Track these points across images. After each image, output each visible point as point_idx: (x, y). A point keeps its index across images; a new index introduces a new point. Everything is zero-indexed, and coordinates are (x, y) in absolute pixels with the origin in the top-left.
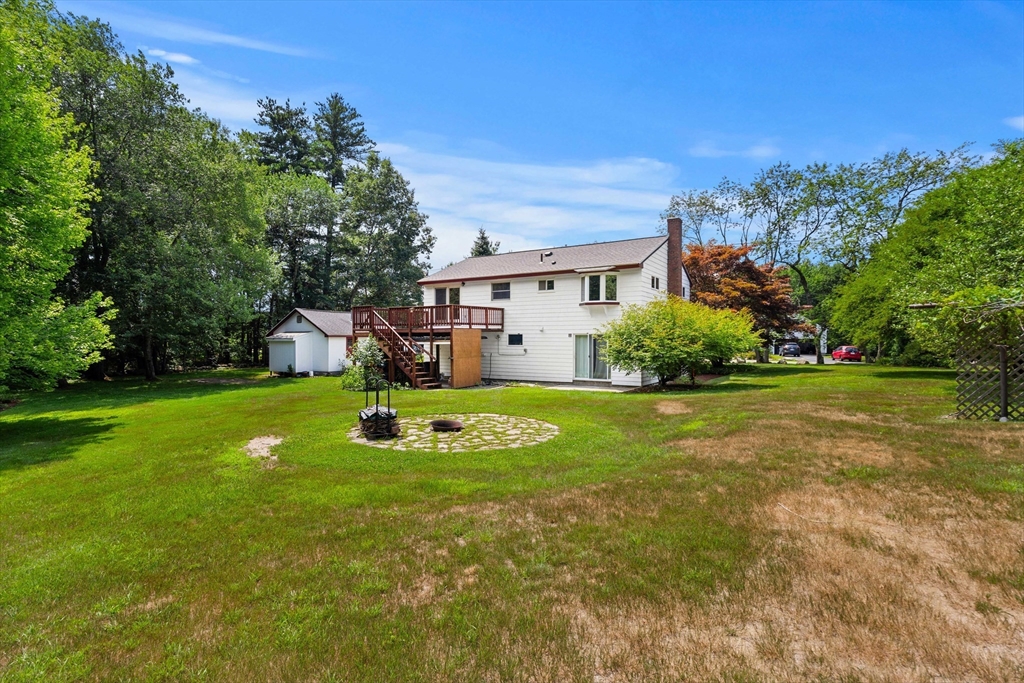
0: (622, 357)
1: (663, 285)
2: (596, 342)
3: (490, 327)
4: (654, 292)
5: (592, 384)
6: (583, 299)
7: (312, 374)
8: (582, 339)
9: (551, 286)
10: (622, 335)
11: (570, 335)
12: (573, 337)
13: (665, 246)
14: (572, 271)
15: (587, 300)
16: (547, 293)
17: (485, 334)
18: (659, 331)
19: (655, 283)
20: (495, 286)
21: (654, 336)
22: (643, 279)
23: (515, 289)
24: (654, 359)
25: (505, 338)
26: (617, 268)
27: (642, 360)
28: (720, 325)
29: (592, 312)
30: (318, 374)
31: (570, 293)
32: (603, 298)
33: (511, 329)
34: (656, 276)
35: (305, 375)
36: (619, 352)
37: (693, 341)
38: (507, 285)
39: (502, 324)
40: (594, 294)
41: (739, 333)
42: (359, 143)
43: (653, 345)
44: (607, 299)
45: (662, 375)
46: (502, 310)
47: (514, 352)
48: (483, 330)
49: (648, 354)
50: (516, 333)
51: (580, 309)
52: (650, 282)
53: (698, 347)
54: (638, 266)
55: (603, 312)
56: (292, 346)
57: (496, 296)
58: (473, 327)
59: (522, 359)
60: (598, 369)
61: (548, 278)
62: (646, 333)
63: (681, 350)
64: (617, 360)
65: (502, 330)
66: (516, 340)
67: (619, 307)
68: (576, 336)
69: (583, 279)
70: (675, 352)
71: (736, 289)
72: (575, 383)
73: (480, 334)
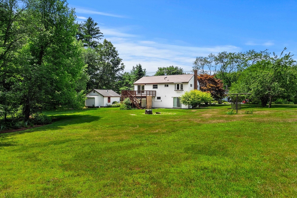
0: (184, 102)
1: (193, 86)
2: (178, 99)
3: (153, 95)
4: (191, 87)
5: (177, 108)
6: (175, 89)
7: (100, 107)
8: (175, 98)
9: (168, 86)
10: (184, 97)
11: (172, 97)
12: (173, 98)
13: (194, 77)
14: (173, 83)
15: (176, 89)
16: (167, 87)
17: (153, 97)
18: (192, 97)
19: (191, 85)
20: (153, 85)
21: (191, 98)
22: (189, 85)
23: (159, 86)
24: (191, 102)
25: (156, 98)
26: (183, 83)
27: (189, 103)
28: (204, 95)
29: (177, 92)
30: (101, 107)
31: (172, 88)
32: (180, 89)
33: (158, 95)
34: (191, 84)
35: (98, 107)
36: (184, 101)
37: (199, 99)
38: (157, 85)
39: (156, 94)
40: (178, 88)
41: (208, 97)
42: (97, 33)
43: (191, 100)
44: (181, 89)
45: (193, 106)
46: (156, 91)
47: (159, 101)
48: (152, 96)
49: (190, 102)
50: (159, 96)
51: (175, 91)
52: (190, 85)
53: (200, 100)
54: (188, 82)
55: (180, 92)
56: (94, 99)
57: (154, 88)
58: (147, 95)
59: (160, 103)
60: (179, 105)
61: (167, 84)
62: (190, 97)
63: (196, 100)
64: (184, 103)
65: (155, 96)
66: (159, 98)
67: (183, 91)
68: (174, 98)
69: (175, 85)
70: (195, 101)
71: (210, 86)
72: (173, 108)
73: (152, 97)
